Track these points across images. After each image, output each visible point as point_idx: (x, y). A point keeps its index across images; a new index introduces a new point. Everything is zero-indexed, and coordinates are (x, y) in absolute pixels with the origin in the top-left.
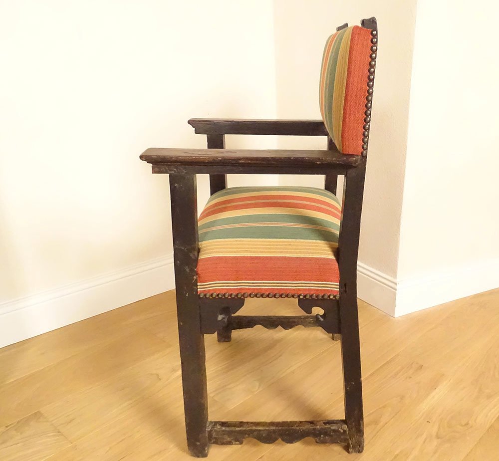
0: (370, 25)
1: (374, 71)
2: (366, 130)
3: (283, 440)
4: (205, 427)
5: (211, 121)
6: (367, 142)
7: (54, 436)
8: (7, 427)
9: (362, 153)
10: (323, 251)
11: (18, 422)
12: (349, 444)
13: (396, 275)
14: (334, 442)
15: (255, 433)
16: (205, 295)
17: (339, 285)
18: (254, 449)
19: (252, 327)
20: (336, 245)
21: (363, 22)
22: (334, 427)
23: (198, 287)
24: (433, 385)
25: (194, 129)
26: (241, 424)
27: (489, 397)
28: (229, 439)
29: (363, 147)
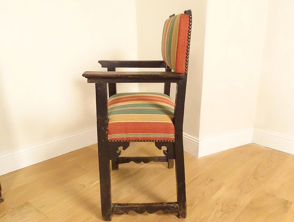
0: (188, 13)
1: (191, 34)
2: (187, 62)
3: (148, 212)
4: (110, 206)
5: (109, 61)
6: (188, 67)
7: (36, 212)
8: (13, 209)
9: (185, 72)
10: (167, 120)
11: (18, 207)
12: (179, 214)
13: (199, 137)
14: (172, 213)
15: (134, 209)
16: (111, 141)
17: (175, 136)
18: (134, 217)
19: (129, 162)
20: (173, 117)
21: (185, 12)
22: (172, 205)
23: (108, 137)
24: (219, 187)
25: (101, 65)
26: (128, 204)
27: (246, 193)
28: (122, 212)
29: (185, 70)
